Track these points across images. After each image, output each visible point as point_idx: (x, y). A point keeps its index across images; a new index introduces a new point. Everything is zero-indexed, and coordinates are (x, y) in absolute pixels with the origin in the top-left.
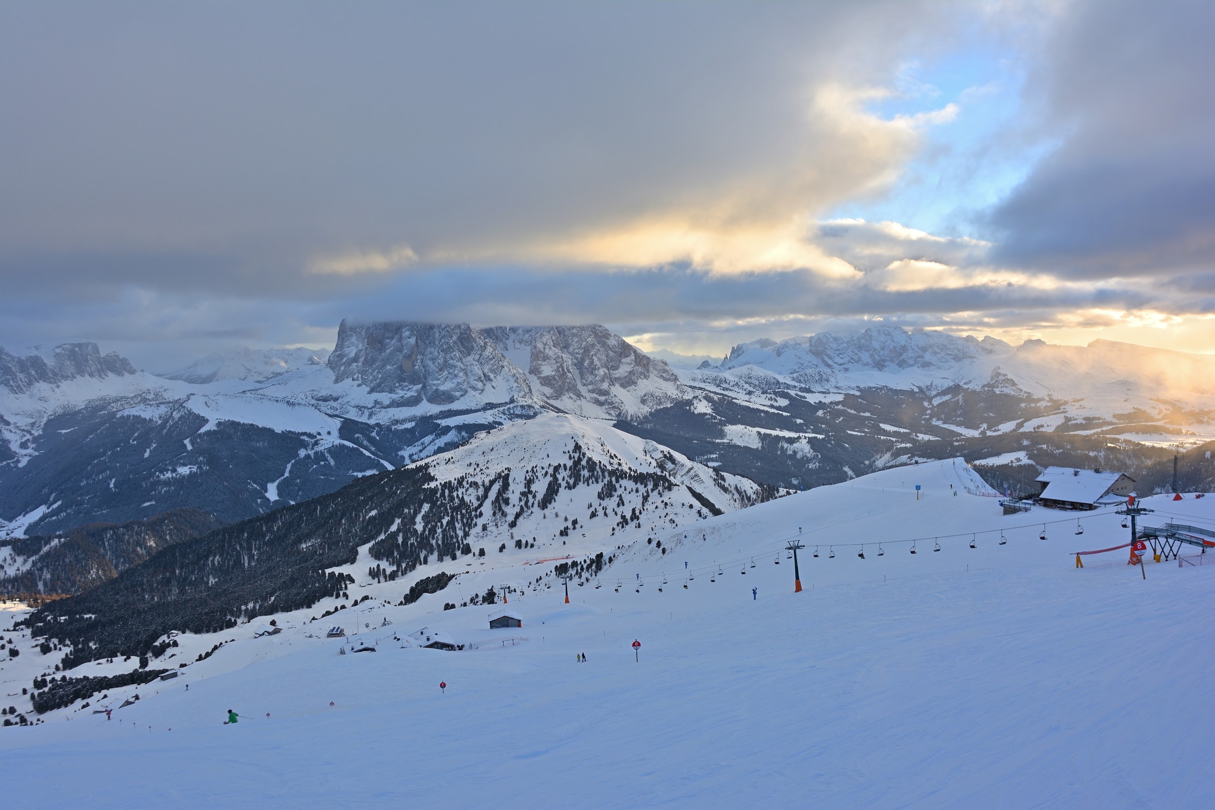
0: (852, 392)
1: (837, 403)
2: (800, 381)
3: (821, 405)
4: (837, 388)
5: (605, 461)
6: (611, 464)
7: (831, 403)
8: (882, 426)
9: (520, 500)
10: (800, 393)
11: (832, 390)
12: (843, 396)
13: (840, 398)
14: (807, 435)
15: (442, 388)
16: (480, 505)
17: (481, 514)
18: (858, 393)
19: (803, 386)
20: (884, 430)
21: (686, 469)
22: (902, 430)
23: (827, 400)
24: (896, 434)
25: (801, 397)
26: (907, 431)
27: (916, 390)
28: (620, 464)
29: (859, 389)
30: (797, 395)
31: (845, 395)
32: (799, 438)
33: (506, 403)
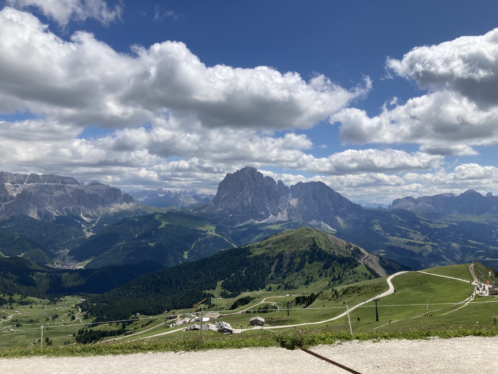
0: (453, 224)
1: (446, 228)
2: (426, 217)
3: (437, 229)
4: (445, 221)
5: (327, 250)
6: (330, 252)
7: (442, 228)
8: (469, 241)
9: (288, 266)
10: (426, 223)
11: (443, 222)
12: (448, 225)
13: (446, 226)
14: (429, 243)
16: (271, 267)
17: (270, 272)
18: (456, 224)
19: (428, 219)
20: (470, 243)
21: (366, 257)
22: (480, 243)
23: (440, 227)
24: (476, 245)
25: (427, 225)
26: (483, 244)
27: (488, 224)
28: (334, 252)
29: (456, 222)
30: (424, 224)
31: (449, 225)
32: (425, 244)
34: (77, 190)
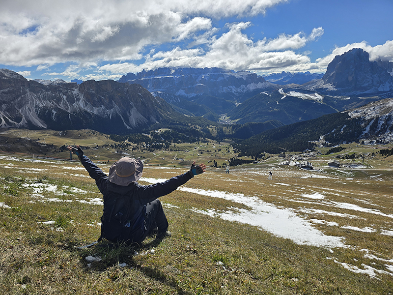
9: (382, 126)
15: (363, 86)
16: (366, 127)
17: (365, 130)
33: (388, 92)
34: (230, 76)
